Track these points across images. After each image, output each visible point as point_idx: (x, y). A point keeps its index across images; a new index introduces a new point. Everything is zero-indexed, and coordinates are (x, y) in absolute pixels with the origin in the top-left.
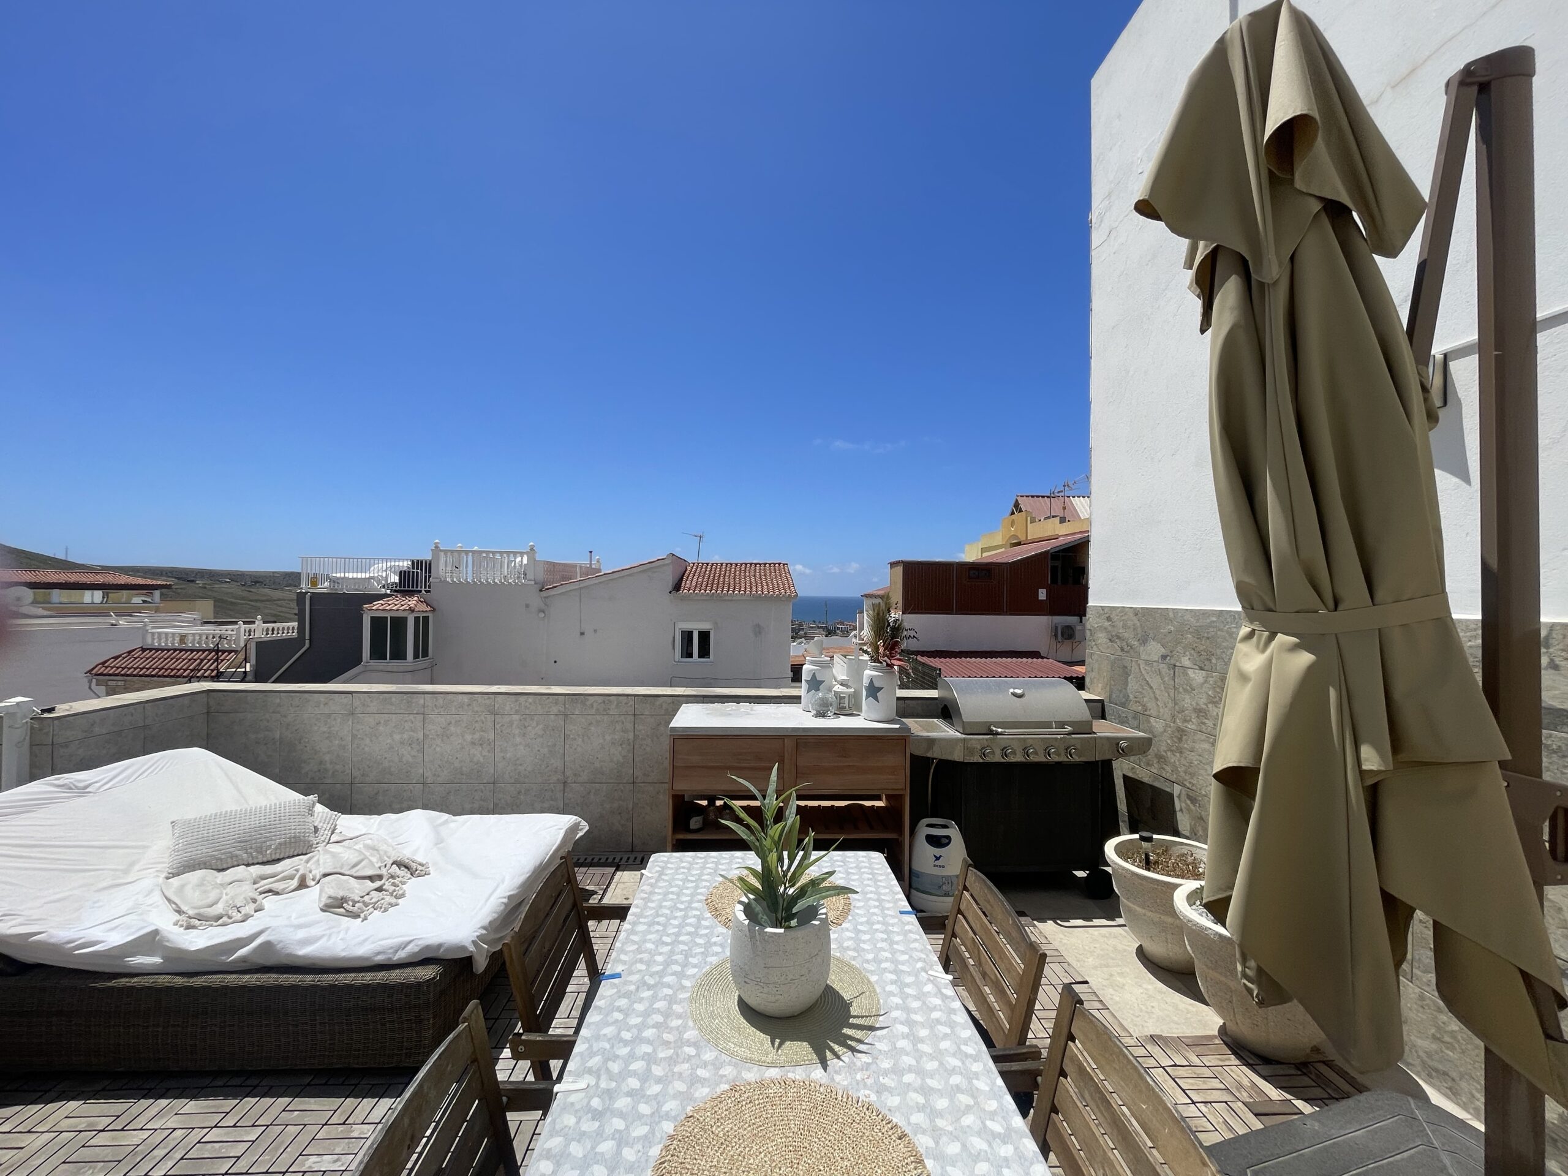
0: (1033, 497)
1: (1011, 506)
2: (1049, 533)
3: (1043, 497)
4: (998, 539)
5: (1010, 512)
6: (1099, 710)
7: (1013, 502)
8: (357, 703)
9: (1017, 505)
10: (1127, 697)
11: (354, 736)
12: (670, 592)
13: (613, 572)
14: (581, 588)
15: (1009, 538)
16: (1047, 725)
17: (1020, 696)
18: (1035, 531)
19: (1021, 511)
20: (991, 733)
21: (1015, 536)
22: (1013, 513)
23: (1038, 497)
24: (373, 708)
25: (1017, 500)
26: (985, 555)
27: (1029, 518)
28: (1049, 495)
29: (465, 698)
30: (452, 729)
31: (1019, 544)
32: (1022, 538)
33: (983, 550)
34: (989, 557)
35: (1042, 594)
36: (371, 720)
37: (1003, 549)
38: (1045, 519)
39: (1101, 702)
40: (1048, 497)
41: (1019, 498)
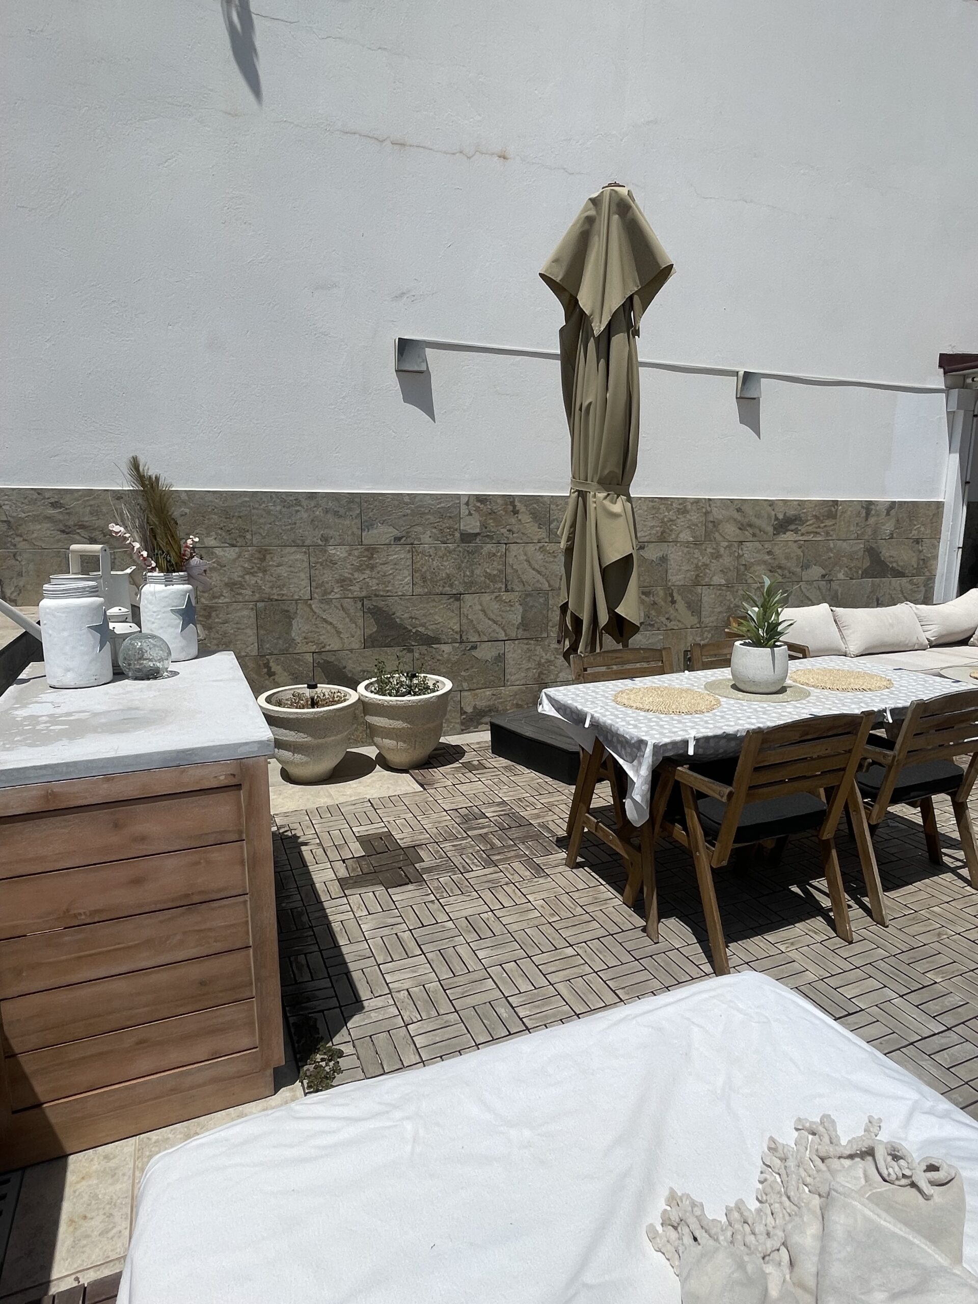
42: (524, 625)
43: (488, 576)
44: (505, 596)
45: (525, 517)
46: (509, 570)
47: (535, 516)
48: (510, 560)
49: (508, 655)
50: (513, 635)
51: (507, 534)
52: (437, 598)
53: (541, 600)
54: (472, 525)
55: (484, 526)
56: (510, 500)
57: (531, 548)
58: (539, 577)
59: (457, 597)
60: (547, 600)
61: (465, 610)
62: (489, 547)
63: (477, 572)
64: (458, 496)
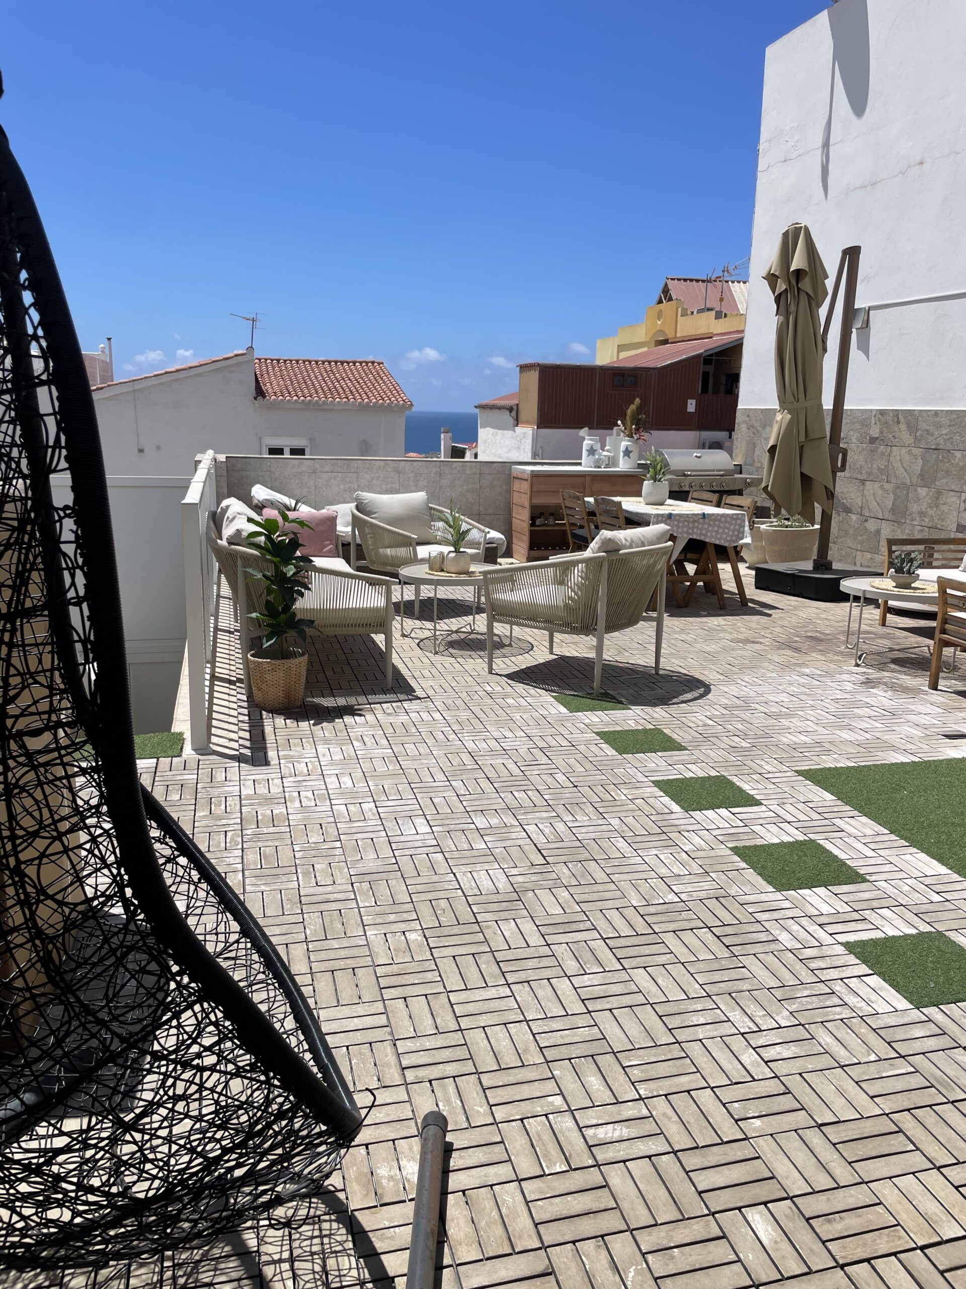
0: (685, 280)
1: (658, 292)
2: (702, 330)
3: (697, 281)
4: (641, 333)
5: (656, 299)
6: (739, 469)
7: (662, 285)
8: (317, 466)
9: (666, 291)
10: (754, 460)
11: (316, 486)
12: (255, 398)
13: (178, 371)
14: (134, 391)
15: (654, 334)
16: (713, 471)
17: (699, 457)
18: (688, 326)
19: (670, 299)
20: (685, 475)
21: (661, 332)
22: (660, 302)
23: (691, 280)
24: (327, 468)
25: (666, 285)
26: (623, 355)
27: (680, 310)
28: (705, 278)
29: (382, 463)
30: (375, 482)
31: (665, 342)
32: (670, 335)
33: (621, 348)
34: (628, 358)
35: (691, 406)
36: (325, 476)
37: (645, 349)
38: (700, 311)
39: (740, 465)
40: (703, 281)
41: (670, 282)
42: (893, 510)
43: (879, 469)
44: (887, 486)
45: (903, 426)
46: (890, 467)
47: (909, 425)
48: (891, 459)
49: (882, 531)
50: (886, 517)
51: (892, 439)
52: (854, 481)
53: (905, 492)
54: (875, 431)
55: (881, 432)
56: (896, 412)
57: (904, 450)
58: (905, 474)
59: (863, 482)
60: (908, 493)
61: (865, 492)
62: (882, 448)
63: (875, 466)
64: (871, 410)
